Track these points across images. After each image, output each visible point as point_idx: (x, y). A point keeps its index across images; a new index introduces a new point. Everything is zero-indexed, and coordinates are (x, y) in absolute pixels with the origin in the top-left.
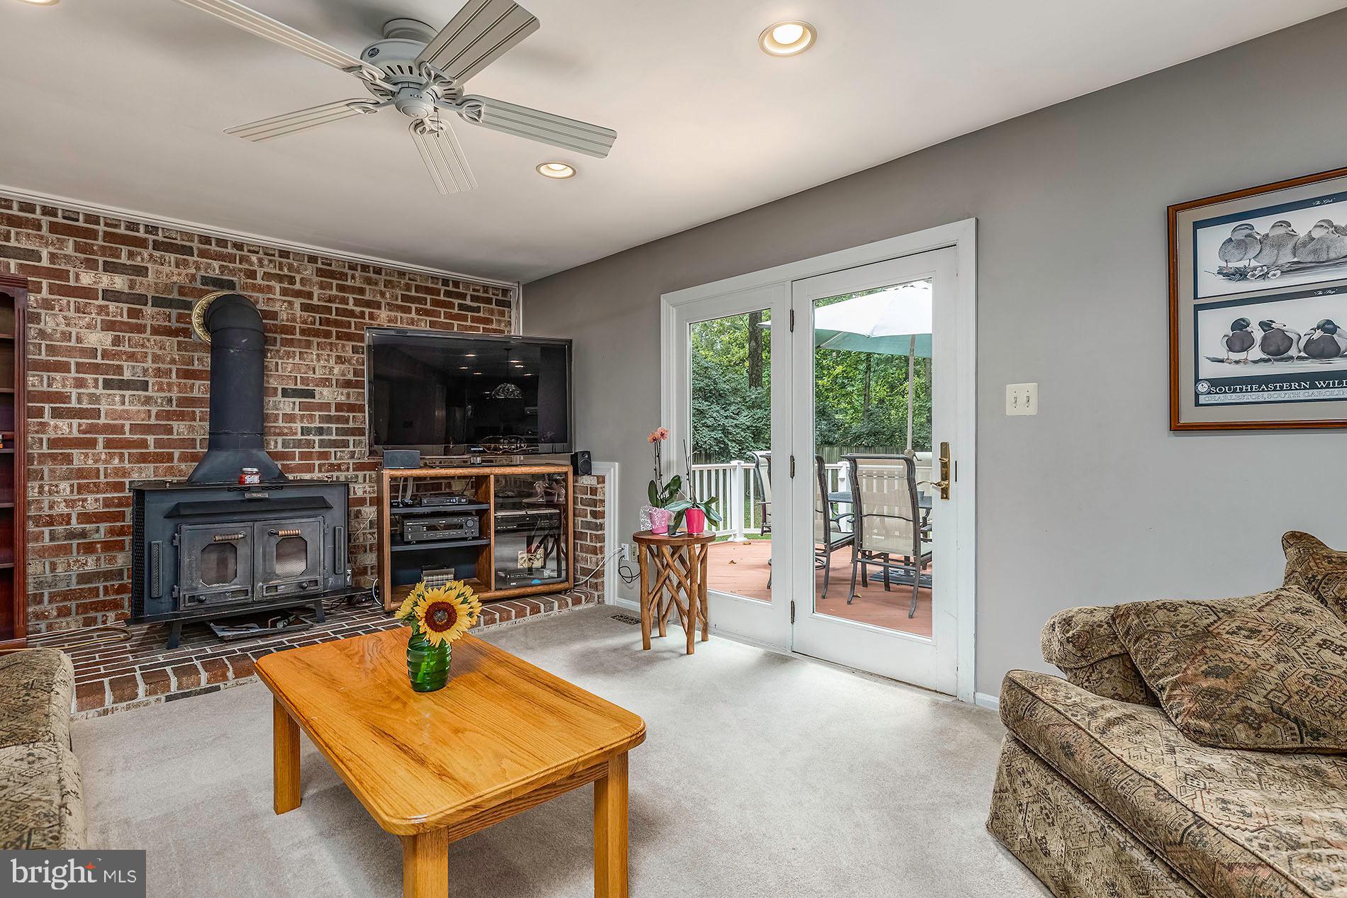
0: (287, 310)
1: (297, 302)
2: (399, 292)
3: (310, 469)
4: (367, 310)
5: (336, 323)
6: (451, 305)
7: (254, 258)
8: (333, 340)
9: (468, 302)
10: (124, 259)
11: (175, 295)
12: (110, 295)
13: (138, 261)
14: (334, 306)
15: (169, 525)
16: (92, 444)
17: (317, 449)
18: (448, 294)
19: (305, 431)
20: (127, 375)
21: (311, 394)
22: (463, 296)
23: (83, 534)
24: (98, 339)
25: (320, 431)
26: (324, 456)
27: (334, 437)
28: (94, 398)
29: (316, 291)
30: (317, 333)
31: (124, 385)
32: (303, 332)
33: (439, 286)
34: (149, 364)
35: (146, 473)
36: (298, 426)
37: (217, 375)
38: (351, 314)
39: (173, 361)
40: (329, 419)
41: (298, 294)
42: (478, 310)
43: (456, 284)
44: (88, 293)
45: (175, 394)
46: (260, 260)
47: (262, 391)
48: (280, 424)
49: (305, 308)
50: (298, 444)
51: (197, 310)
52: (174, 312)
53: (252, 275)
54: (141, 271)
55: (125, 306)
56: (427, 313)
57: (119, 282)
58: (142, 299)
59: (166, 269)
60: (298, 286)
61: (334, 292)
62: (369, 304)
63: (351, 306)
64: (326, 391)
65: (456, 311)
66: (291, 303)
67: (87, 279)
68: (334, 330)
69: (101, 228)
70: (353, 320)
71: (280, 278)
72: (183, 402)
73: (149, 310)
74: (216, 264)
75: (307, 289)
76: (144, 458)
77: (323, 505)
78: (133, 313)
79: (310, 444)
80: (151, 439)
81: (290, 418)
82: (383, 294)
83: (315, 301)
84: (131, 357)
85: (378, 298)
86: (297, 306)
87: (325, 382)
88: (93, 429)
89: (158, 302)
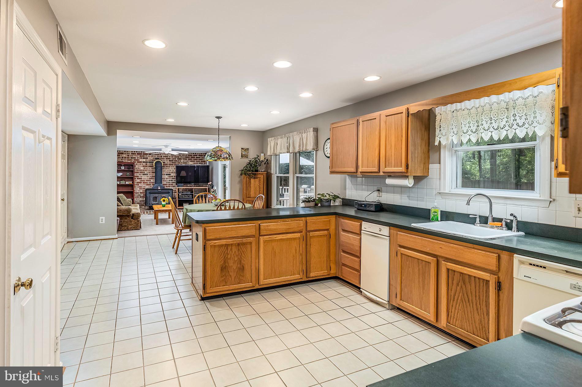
0: (167, 162)
1: (168, 160)
2: (185, 156)
3: (170, 187)
4: (179, 160)
5: (174, 163)
6: (195, 157)
7: (162, 154)
8: (174, 165)
9: (198, 156)
10: (145, 157)
11: (151, 161)
12: (144, 162)
13: (147, 157)
14: (174, 160)
15: (149, 194)
16: (141, 183)
17: (171, 183)
18: (194, 155)
19: (169, 181)
20: (145, 173)
21: (170, 175)
22: (197, 155)
23: (140, 195)
24: (142, 168)
25: (172, 180)
26: (172, 184)
27: (174, 181)
28: (142, 177)
29: (171, 158)
30: (171, 165)
31: (145, 174)
32: (169, 165)
33: (192, 154)
34: (148, 171)
35: (147, 187)
36: (168, 180)
37: (156, 172)
38: (177, 161)
39: (151, 171)
40: (173, 179)
41: (168, 159)
42: (200, 158)
43: (195, 153)
44: (141, 162)
45: (151, 175)
46: (163, 154)
47: (162, 174)
48: (165, 179)
49: (169, 161)
50: (168, 182)
51: (154, 163)
52: (151, 164)
53: (162, 157)
54: (147, 158)
55: (145, 163)
56: (190, 159)
57: (144, 160)
58: (147, 162)
59: (150, 157)
60: (168, 157)
61: (174, 158)
62: (179, 159)
63: (177, 160)
64: (172, 174)
65: (195, 158)
66: (167, 160)
67: (141, 160)
68: (174, 164)
69: (143, 153)
70: (177, 162)
71: (165, 157)
72: (152, 177)
73: (148, 163)
74: (157, 156)
75: (170, 158)
76: (147, 185)
77: (169, 193)
78: (146, 164)
79: (170, 182)
80: (148, 182)
81: (167, 178)
82: (182, 157)
83: (171, 160)
84: (146, 170)
85: (181, 158)
86: (168, 161)
87: (172, 173)
88: (141, 181)
89: (149, 162)
